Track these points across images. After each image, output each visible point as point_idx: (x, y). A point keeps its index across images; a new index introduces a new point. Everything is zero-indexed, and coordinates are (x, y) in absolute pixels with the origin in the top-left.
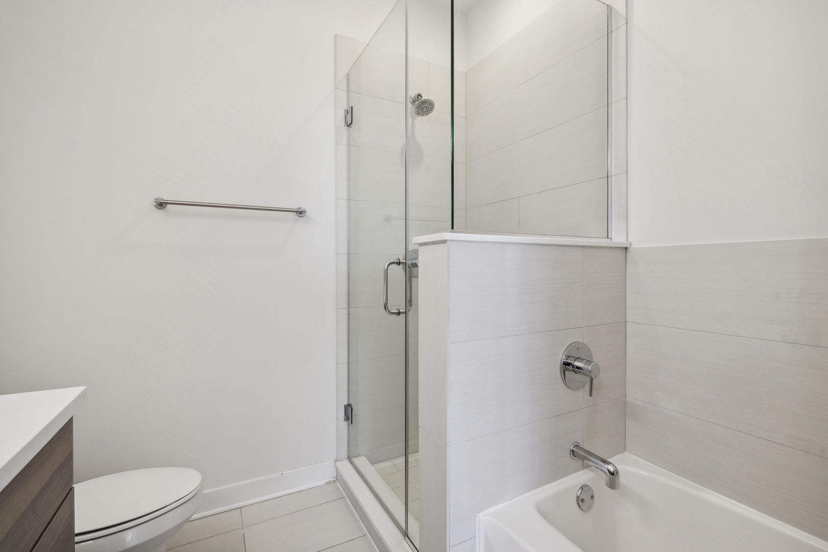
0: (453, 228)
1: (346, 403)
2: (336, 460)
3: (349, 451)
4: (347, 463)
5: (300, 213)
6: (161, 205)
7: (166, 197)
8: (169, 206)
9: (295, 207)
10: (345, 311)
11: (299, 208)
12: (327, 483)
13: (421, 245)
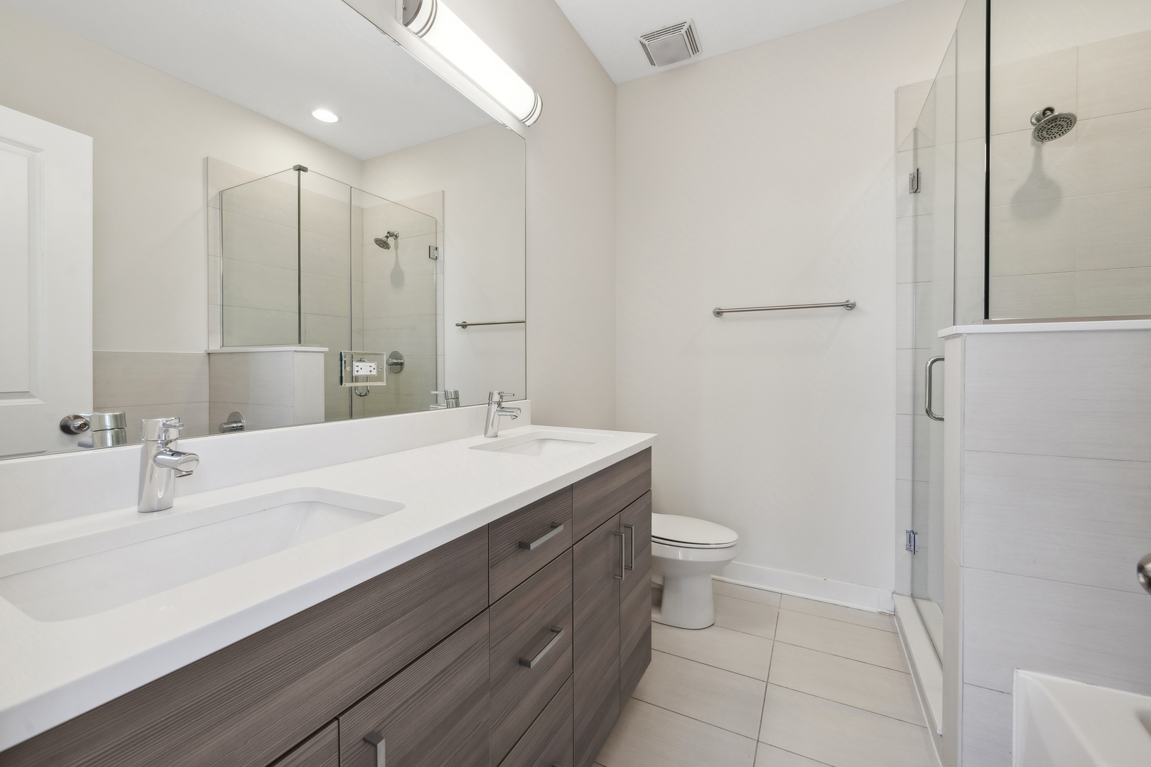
0: (987, 316)
1: (910, 529)
2: (894, 593)
3: (912, 587)
4: (909, 601)
5: (850, 306)
6: (719, 313)
7: (724, 306)
8: (724, 314)
9: (843, 300)
10: (909, 418)
11: (847, 301)
12: (880, 613)
13: (948, 338)
